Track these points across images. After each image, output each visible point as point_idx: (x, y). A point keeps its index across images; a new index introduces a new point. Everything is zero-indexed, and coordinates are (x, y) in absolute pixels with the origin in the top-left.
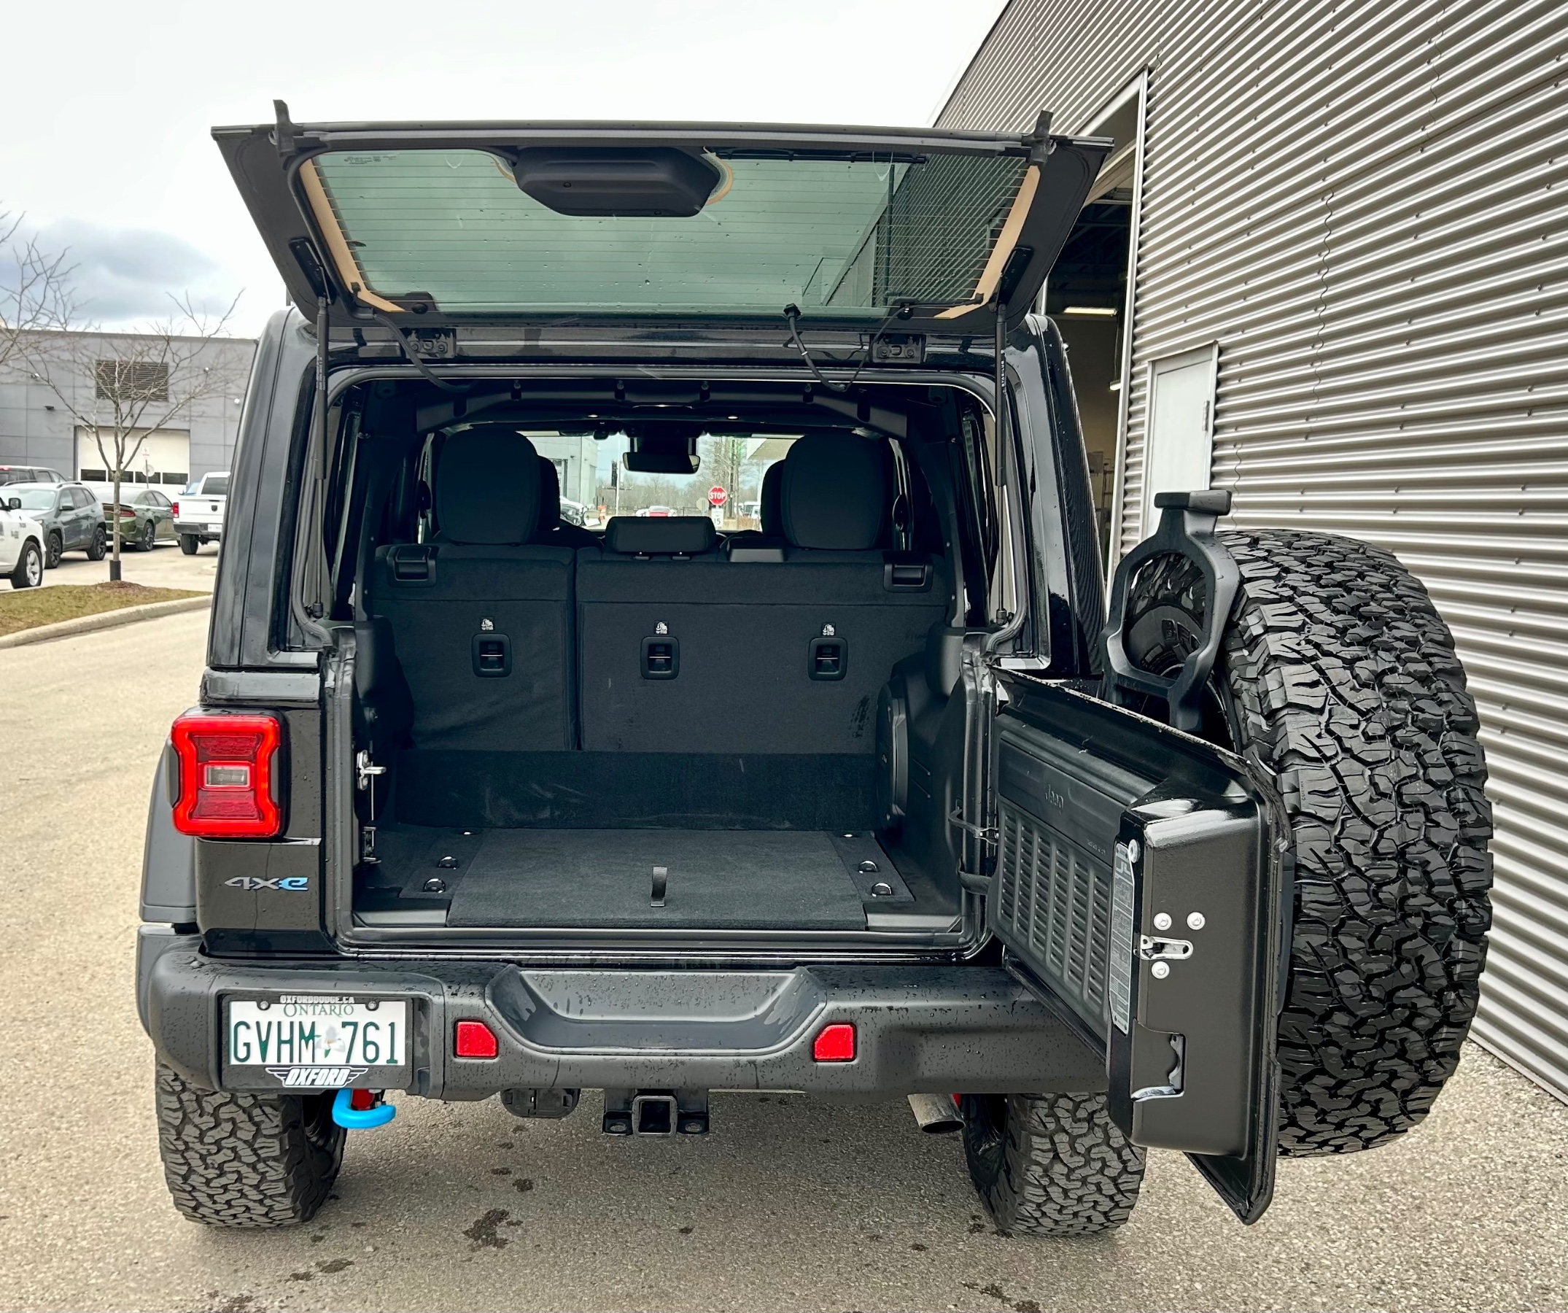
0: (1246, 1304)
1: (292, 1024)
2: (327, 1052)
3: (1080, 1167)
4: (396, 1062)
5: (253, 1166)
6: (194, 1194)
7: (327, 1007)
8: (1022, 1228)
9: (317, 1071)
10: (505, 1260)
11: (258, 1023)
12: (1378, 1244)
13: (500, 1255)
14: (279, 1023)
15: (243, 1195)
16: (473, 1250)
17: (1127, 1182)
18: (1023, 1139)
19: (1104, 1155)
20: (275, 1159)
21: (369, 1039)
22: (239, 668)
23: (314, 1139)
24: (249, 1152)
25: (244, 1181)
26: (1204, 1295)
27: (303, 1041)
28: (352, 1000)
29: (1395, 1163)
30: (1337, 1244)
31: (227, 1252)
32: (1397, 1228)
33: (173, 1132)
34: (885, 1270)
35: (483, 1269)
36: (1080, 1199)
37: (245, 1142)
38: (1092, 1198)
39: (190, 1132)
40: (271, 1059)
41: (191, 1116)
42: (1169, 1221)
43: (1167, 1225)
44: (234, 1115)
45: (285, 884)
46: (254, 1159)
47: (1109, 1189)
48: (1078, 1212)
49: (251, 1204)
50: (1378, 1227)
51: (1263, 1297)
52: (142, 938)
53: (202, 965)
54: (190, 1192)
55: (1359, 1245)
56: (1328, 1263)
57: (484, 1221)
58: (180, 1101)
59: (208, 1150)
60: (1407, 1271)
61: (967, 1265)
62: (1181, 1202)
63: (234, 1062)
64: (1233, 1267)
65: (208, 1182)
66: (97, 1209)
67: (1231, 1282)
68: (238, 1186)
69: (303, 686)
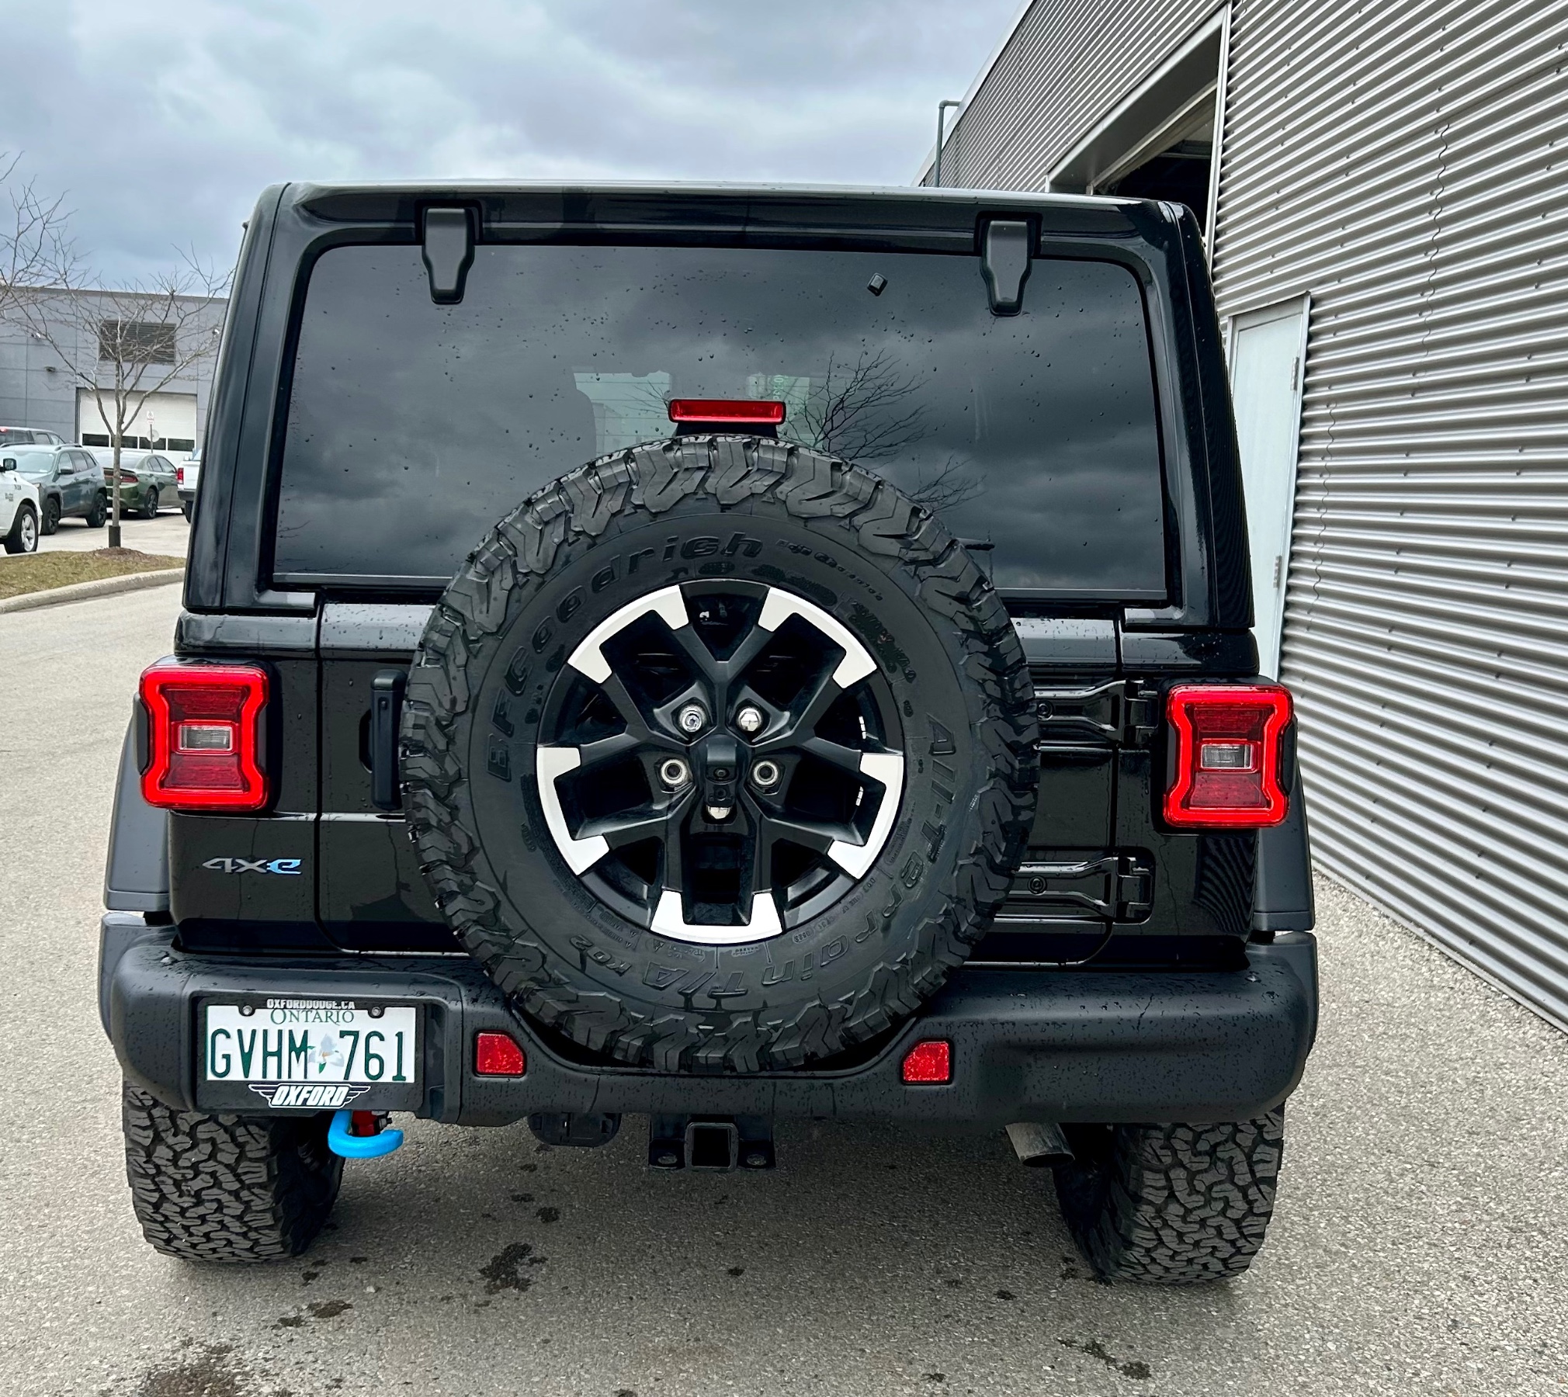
0: (1390, 1370)
1: (280, 1032)
2: (322, 1067)
3: (1199, 1208)
4: (404, 1078)
5: (236, 1194)
6: (167, 1225)
7: (322, 1014)
8: (1126, 1275)
9: (310, 1088)
10: (528, 1305)
11: (240, 1032)
12: (1532, 1298)
13: (522, 1298)
14: (265, 1032)
15: (224, 1227)
16: (490, 1293)
17: (1251, 1226)
18: (1133, 1174)
19: (1227, 1194)
20: (261, 1186)
21: (372, 1051)
22: (220, 611)
23: (308, 1161)
24: (231, 1177)
25: (225, 1211)
26: (1339, 1357)
27: (293, 1054)
28: (352, 1005)
30: (1486, 1297)
31: (205, 1290)
33: (143, 1153)
34: (968, 1321)
35: (502, 1315)
36: (1197, 1244)
37: (227, 1166)
38: (1211, 1243)
39: (162, 1153)
40: (256, 1074)
41: (163, 1135)
42: (1290, 1266)
43: (1290, 1272)
44: (214, 1135)
45: (274, 866)
46: (237, 1186)
47: (1231, 1232)
48: (1193, 1259)
49: (233, 1238)
50: (1530, 1278)
51: (1408, 1360)
52: (106, 929)
53: (175, 961)
54: (161, 1223)
55: (1512, 1299)
56: (1477, 1320)
57: (503, 1258)
58: (151, 1117)
59: (183, 1175)
61: (1062, 1318)
62: (1302, 1244)
63: (210, 1077)
64: (1369, 1323)
65: (183, 1212)
66: (58, 1237)
67: (1369, 1341)
68: (218, 1217)
69: (296, 633)
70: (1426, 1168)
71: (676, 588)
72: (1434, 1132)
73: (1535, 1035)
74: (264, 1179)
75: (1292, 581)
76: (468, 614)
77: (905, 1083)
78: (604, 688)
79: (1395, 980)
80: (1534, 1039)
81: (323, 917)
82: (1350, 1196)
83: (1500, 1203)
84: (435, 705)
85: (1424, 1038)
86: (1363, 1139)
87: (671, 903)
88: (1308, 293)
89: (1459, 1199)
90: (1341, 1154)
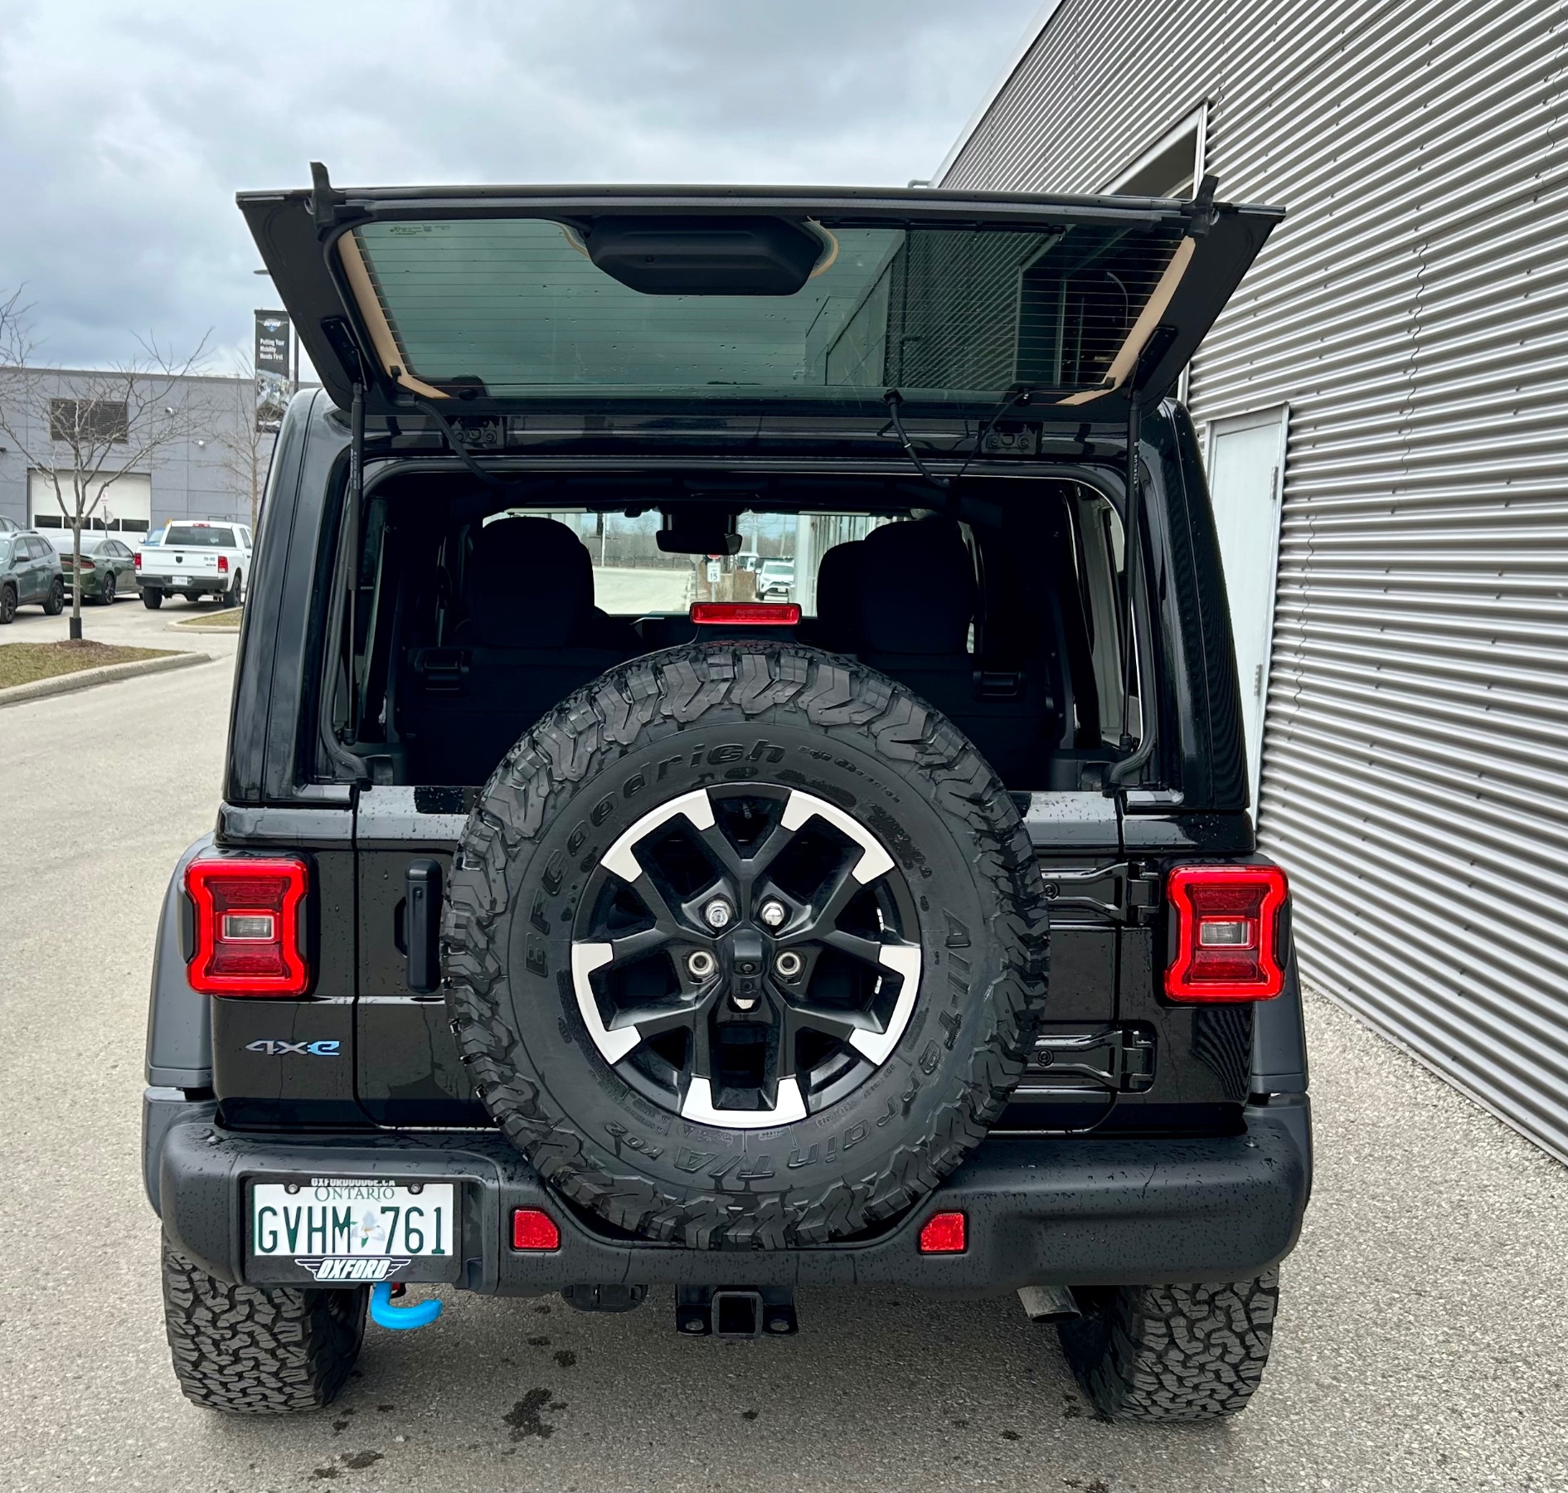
1: (324, 1209)
2: (364, 1241)
3: (1198, 1354)
4: (443, 1252)
5: (273, 1353)
6: (205, 1382)
7: (364, 1190)
8: (1127, 1415)
9: (353, 1262)
10: (552, 1452)
11: (286, 1209)
12: (1518, 1431)
13: (546, 1445)
14: (310, 1209)
15: (260, 1382)
16: (515, 1440)
17: (1248, 1370)
18: (1135, 1323)
19: (1225, 1341)
20: (296, 1344)
21: (412, 1226)
22: (260, 805)
24: (267, 1336)
25: (262, 1368)
27: (337, 1229)
28: (392, 1183)
29: (1524, 1330)
30: (1473, 1430)
31: (240, 1442)
32: (1536, 1411)
33: (183, 1315)
34: (977, 1463)
35: (528, 1464)
36: (1196, 1388)
37: (264, 1326)
38: (1208, 1386)
39: (202, 1314)
40: (301, 1249)
41: (202, 1297)
42: (1284, 1401)
43: (1284, 1408)
44: (251, 1297)
45: (314, 1048)
46: (273, 1344)
47: (1228, 1376)
48: (1192, 1402)
49: (268, 1392)
50: (1516, 1410)
52: (149, 1106)
53: (221, 1140)
54: (200, 1380)
55: (1498, 1432)
56: (1466, 1454)
57: (525, 1404)
58: (191, 1281)
59: (222, 1335)
60: (1555, 1464)
61: (1066, 1458)
62: (1295, 1378)
63: (258, 1252)
64: (1361, 1460)
65: (221, 1369)
66: (93, 1389)
67: (1362, 1478)
68: (255, 1373)
69: (334, 825)
70: (1414, 1297)
71: (703, 792)
72: (1422, 1259)
73: (1517, 1155)
74: (299, 1338)
75: (1274, 691)
76: (506, 819)
77: (922, 1253)
78: (634, 886)
79: (1379, 1099)
80: (1516, 1159)
81: (361, 1096)
82: (1341, 1327)
83: (1485, 1333)
84: (476, 906)
85: (1409, 1158)
86: (1352, 1267)
87: (700, 1089)
88: (1286, 404)
89: (1446, 1329)
90: (1330, 1284)
